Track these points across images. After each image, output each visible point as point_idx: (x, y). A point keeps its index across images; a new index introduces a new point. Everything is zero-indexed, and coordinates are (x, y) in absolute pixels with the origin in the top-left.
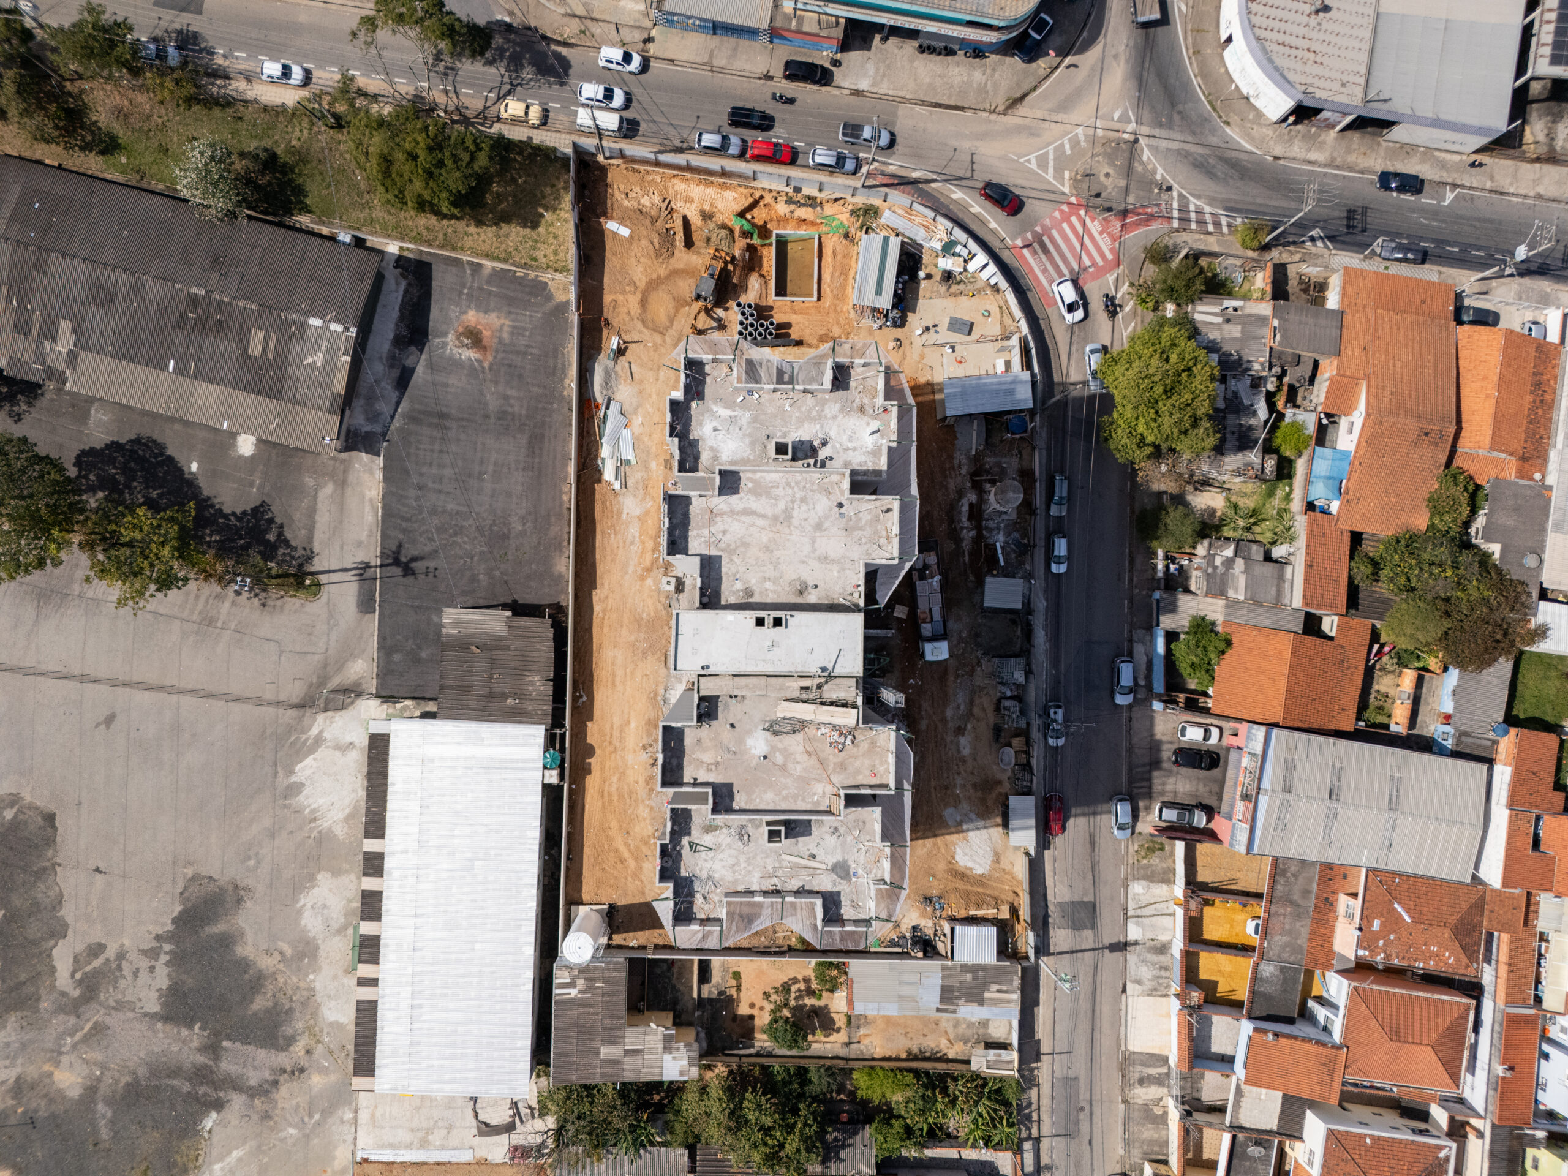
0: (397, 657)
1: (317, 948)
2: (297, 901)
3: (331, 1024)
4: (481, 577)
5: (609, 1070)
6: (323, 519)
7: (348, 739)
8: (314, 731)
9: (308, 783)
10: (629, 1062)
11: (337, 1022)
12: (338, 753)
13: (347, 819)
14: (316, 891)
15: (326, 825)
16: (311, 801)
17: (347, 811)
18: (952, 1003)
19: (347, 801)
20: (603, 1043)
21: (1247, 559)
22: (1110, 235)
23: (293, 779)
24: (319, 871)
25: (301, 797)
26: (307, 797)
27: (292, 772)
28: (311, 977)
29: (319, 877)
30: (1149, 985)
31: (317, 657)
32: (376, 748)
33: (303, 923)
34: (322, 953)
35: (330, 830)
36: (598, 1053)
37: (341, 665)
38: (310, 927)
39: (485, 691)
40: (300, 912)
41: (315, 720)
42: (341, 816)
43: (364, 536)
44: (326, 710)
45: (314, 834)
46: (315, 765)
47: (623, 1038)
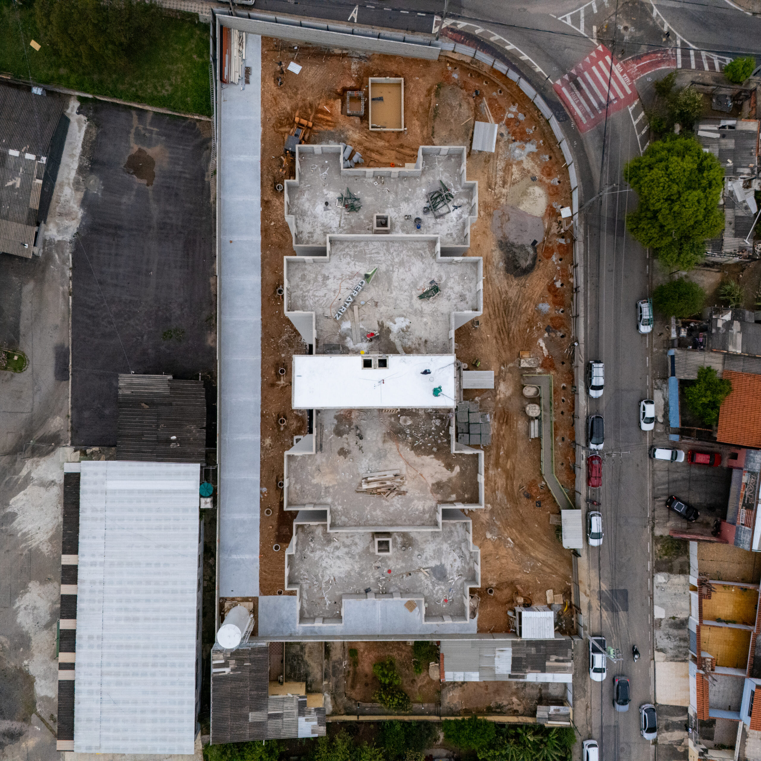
0: (86, 414)
1: (30, 639)
2: (14, 604)
3: (42, 698)
4: (150, 351)
5: (255, 731)
6: (27, 308)
7: (51, 477)
8: (24, 472)
9: (19, 513)
10: (272, 724)
11: (46, 697)
12: (42, 489)
13: (51, 540)
14: (28, 595)
15: (34, 545)
16: (22, 526)
17: (50, 534)
18: (521, 671)
19: (50, 526)
20: (252, 710)
21: (742, 321)
22: (629, 75)
23: (9, 510)
24: (30, 580)
25: (15, 524)
26: (19, 524)
27: (8, 505)
28: (26, 662)
29: (30, 585)
30: (671, 653)
31: (24, 416)
32: (70, 484)
33: (18, 620)
34: (33, 644)
35: (37, 548)
36: (247, 717)
37: (44, 420)
38: (24, 624)
39: (153, 438)
40: (15, 613)
41: (24, 464)
42: (46, 537)
43: (58, 322)
44: (32, 455)
45: (26, 552)
46: (25, 498)
47: (267, 705)
